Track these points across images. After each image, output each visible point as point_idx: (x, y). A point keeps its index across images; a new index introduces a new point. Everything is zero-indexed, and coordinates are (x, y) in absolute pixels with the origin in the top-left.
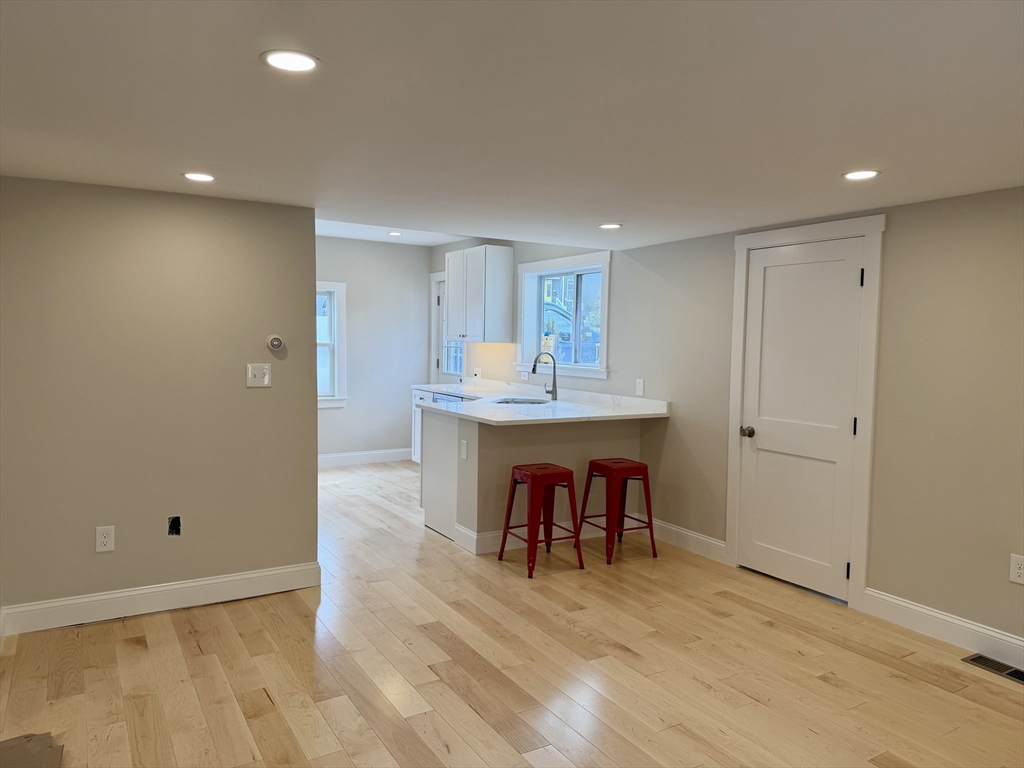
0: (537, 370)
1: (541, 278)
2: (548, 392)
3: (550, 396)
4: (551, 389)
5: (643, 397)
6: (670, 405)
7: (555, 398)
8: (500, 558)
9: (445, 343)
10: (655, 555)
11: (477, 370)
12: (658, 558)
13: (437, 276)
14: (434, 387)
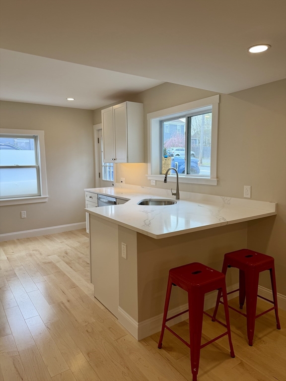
0: (168, 180)
1: (161, 122)
2: (173, 194)
3: (175, 197)
4: (175, 192)
5: (251, 198)
6: (277, 206)
7: (178, 198)
8: (160, 347)
9: (103, 164)
10: (279, 327)
11: (123, 179)
12: (281, 330)
13: (97, 127)
14: (97, 190)
